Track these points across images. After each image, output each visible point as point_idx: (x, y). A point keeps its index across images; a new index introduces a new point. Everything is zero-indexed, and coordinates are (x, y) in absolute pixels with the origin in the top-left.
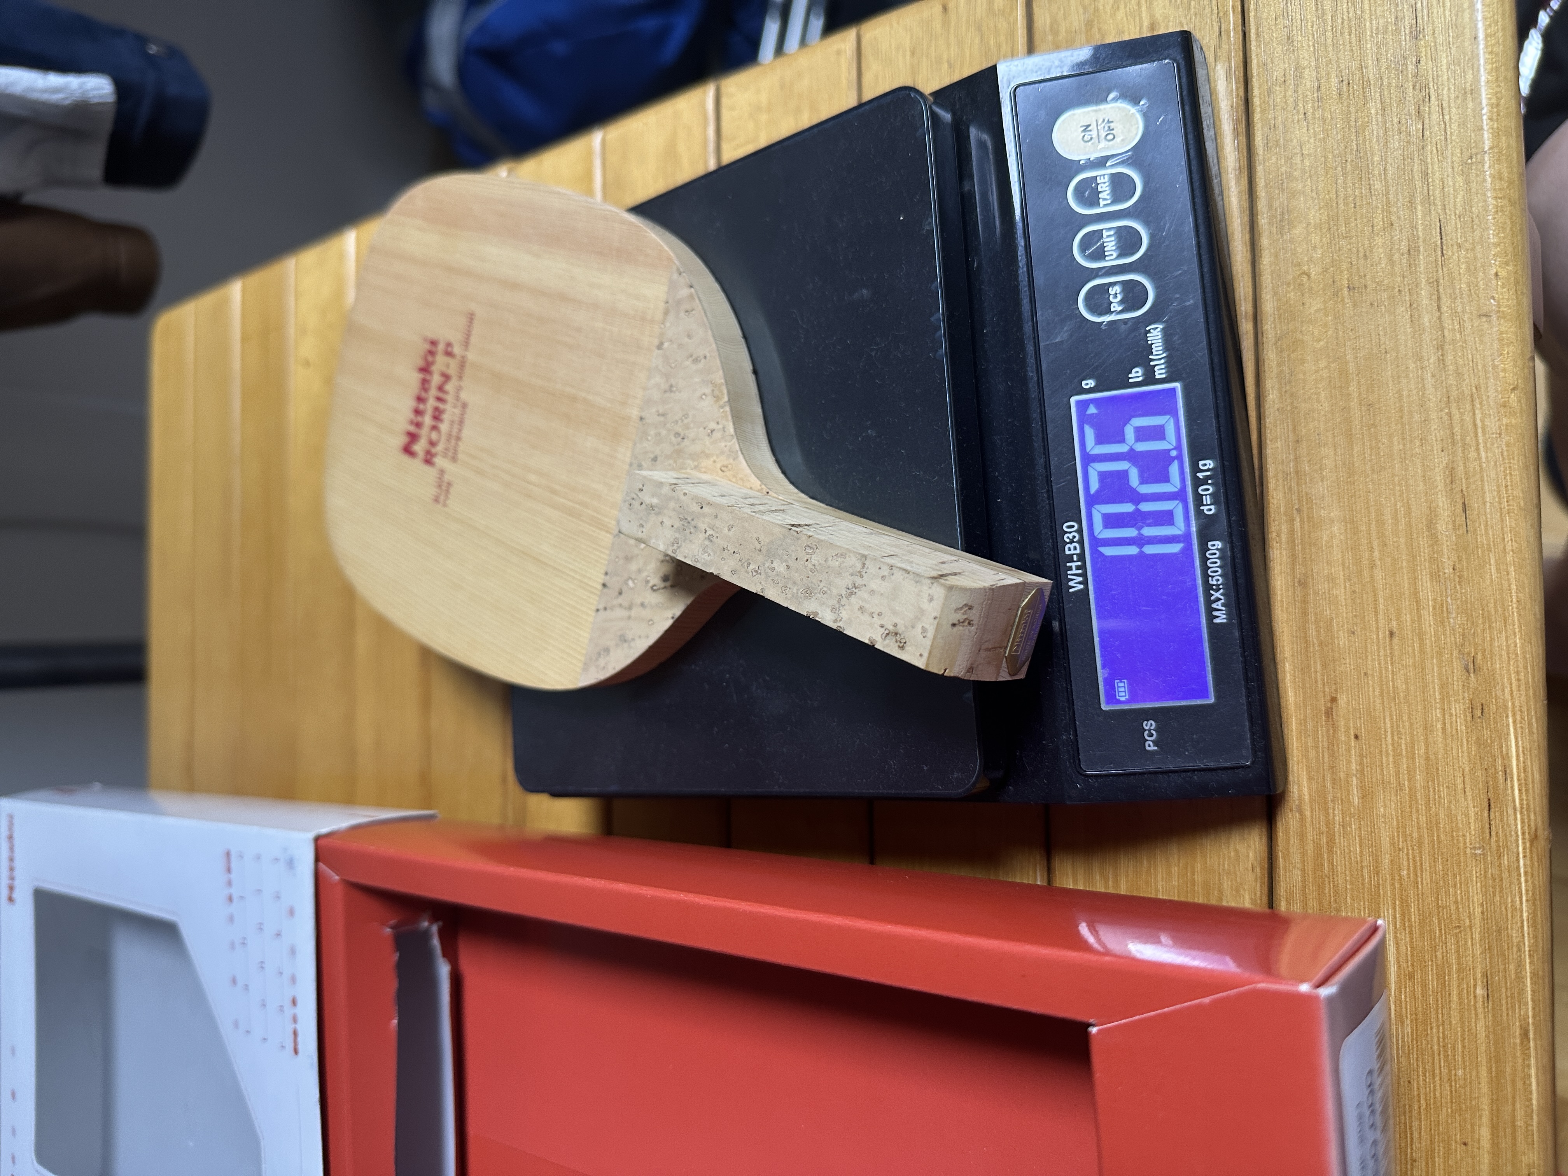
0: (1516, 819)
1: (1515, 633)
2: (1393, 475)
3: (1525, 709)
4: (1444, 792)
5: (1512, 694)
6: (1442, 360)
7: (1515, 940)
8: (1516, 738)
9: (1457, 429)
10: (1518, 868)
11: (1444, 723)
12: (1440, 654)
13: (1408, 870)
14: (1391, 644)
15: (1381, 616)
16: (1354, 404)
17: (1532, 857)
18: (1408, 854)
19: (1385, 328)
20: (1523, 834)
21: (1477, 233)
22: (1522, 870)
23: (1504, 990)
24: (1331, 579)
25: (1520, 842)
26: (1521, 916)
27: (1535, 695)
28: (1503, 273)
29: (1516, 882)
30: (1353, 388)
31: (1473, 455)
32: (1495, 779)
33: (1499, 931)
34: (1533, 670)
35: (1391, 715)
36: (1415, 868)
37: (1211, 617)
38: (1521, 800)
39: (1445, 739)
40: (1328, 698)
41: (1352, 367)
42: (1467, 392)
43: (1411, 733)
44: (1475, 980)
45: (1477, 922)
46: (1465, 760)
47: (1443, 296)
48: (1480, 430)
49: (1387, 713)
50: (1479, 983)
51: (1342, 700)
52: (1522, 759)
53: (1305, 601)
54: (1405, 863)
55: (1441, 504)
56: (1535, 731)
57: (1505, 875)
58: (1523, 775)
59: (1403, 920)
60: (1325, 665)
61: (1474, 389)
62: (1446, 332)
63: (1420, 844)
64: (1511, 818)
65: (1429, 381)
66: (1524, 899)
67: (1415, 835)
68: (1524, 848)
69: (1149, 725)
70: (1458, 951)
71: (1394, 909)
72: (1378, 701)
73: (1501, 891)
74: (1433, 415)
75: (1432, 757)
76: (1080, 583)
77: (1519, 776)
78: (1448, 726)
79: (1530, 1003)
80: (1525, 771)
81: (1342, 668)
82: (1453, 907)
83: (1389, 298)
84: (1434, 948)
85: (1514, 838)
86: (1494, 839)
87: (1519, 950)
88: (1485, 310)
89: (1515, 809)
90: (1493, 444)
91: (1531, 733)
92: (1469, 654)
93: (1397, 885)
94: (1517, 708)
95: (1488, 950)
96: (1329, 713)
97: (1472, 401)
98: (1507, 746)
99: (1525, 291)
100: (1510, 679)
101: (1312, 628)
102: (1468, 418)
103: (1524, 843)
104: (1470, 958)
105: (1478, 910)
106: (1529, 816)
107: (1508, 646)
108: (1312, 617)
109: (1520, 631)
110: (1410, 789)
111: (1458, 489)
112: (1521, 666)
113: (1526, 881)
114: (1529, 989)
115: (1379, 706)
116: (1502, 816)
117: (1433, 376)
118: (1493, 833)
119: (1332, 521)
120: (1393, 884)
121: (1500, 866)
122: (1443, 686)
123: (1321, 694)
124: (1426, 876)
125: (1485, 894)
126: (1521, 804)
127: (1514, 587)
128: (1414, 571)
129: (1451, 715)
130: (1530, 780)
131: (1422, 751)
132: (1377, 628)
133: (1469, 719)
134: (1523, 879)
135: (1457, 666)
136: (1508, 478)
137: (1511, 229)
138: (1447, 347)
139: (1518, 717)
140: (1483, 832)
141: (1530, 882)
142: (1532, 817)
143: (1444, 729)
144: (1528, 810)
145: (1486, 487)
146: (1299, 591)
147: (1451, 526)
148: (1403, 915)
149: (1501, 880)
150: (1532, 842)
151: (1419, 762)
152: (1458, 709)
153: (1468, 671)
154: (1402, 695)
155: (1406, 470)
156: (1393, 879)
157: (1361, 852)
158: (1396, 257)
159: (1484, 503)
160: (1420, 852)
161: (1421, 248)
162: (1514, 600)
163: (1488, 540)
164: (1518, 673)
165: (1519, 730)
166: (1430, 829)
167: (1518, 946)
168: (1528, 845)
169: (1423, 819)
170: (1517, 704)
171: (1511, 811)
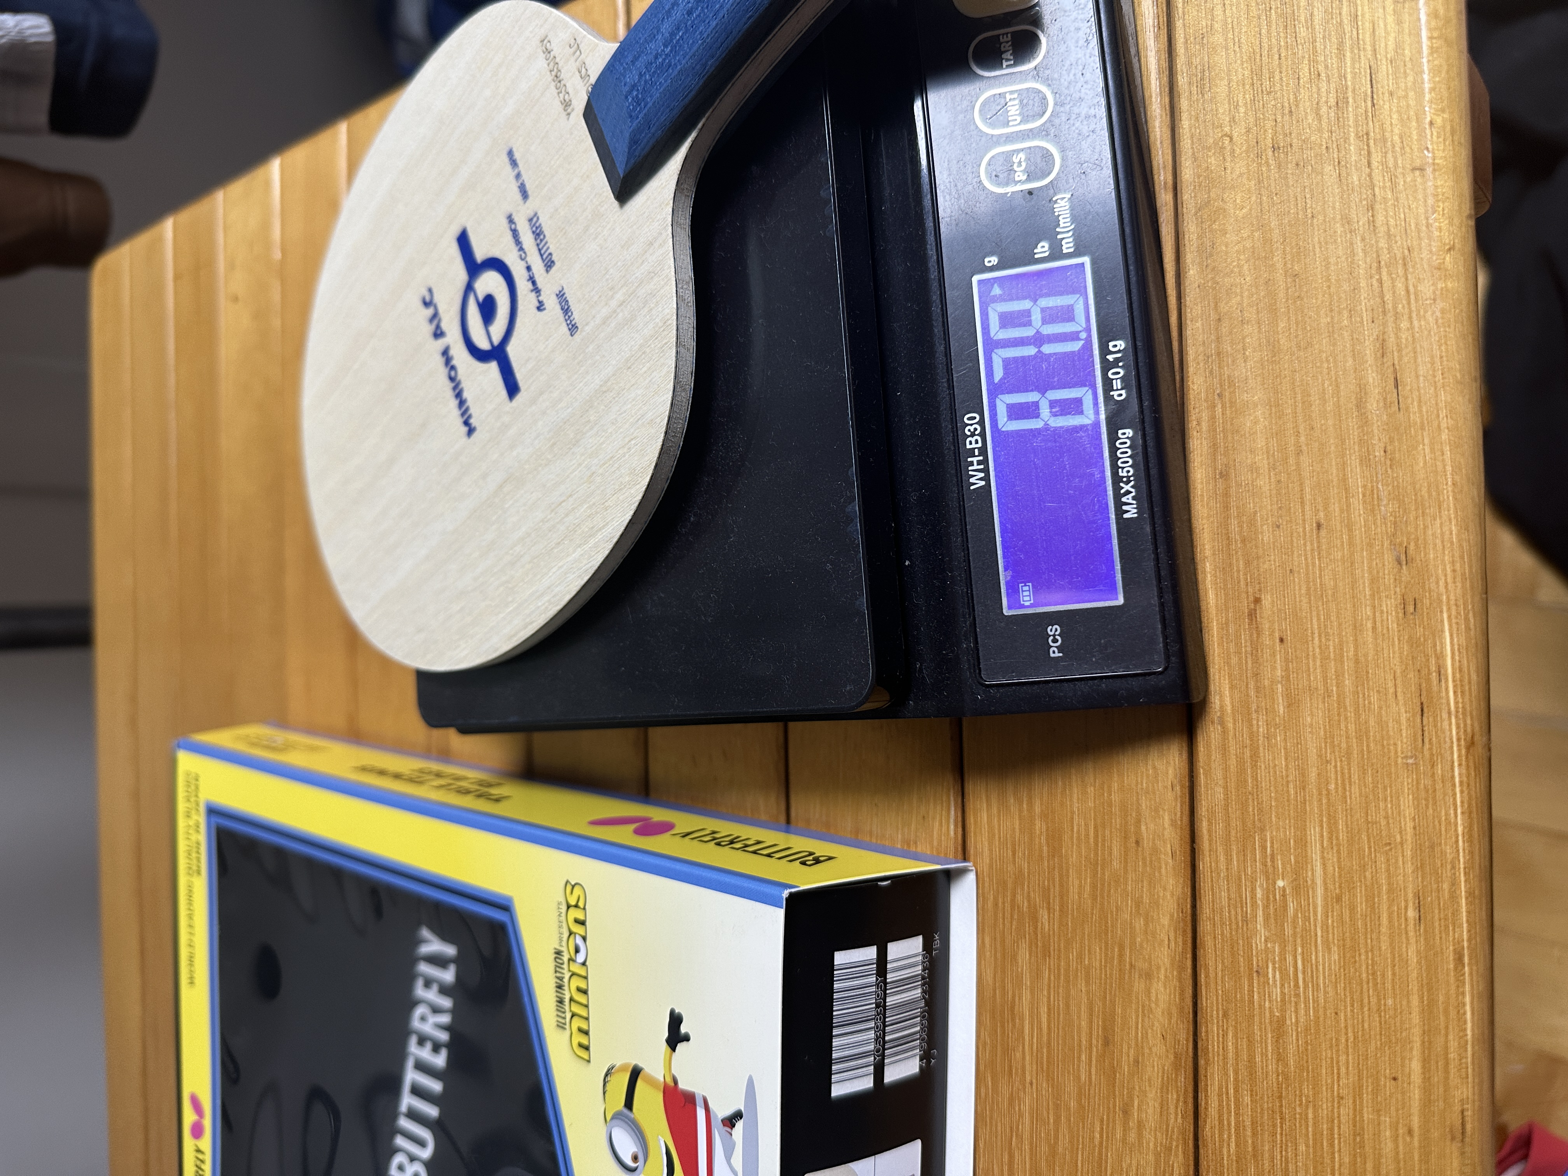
0: (1450, 724)
1: (1450, 520)
2: (1321, 351)
3: (1461, 602)
4: (1374, 698)
5: (1446, 587)
6: (1372, 222)
7: (1449, 857)
8: (1451, 636)
9: (1388, 297)
10: (1453, 777)
11: (1375, 622)
12: (1370, 545)
13: (1336, 784)
14: (1318, 537)
15: (1307, 508)
16: (1279, 275)
17: (1468, 766)
18: (1336, 767)
19: (1311, 190)
20: (1459, 740)
21: (1410, 78)
22: (1457, 780)
23: (1436, 911)
24: (1254, 469)
25: (1455, 748)
26: (1456, 830)
27: (1472, 588)
28: (1439, 121)
29: (1450, 793)
30: (1277, 258)
31: (1404, 325)
32: (1428, 680)
33: (1432, 847)
34: (1470, 560)
35: (1318, 615)
36: (1343, 781)
37: (1120, 512)
38: (1456, 703)
39: (1376, 639)
40: (1251, 599)
41: (1276, 235)
42: (1399, 255)
43: (1340, 635)
44: (1406, 901)
45: (1409, 838)
46: (1397, 661)
47: (1373, 150)
48: (1412, 297)
49: (1314, 613)
50: (1411, 904)
51: (1267, 600)
52: (1457, 658)
53: (1226, 495)
54: (1333, 776)
55: (1371, 380)
56: (1472, 626)
57: (1439, 786)
58: (1458, 675)
59: (1330, 838)
60: (1248, 563)
61: (1406, 252)
62: (1377, 190)
63: (1349, 754)
64: (1446, 723)
65: (1359, 246)
66: (1459, 811)
67: (1344, 745)
68: (1459, 756)
69: (1054, 630)
70: (1388, 870)
71: (1322, 826)
72: (1305, 600)
73: (1435, 803)
74: (1363, 284)
75: (1362, 659)
76: (981, 479)
77: (1454, 677)
78: (1378, 624)
79: (1465, 925)
80: (1460, 671)
81: (1266, 566)
82: (1383, 822)
83: (1316, 156)
84: (1363, 868)
85: (1448, 745)
86: (1427, 746)
87: (1453, 868)
88: (1418, 163)
89: (1449, 713)
90: (1426, 312)
91: (1468, 628)
92: (1401, 544)
93: (1324, 801)
94: (1452, 602)
95: (1420, 868)
96: (1252, 615)
97: (1405, 265)
98: (1441, 644)
99: (1463, 141)
100: (1444, 570)
101: (1234, 524)
102: (1400, 285)
103: (1459, 750)
104: (1401, 878)
105: (1410, 825)
106: (1465, 721)
107: (1442, 534)
108: (1233, 511)
109: (1456, 517)
110: (1339, 696)
111: (1390, 363)
112: (1457, 554)
113: (1462, 792)
114: (1464, 909)
115: (1305, 605)
116: (1435, 721)
117: (1363, 240)
118: (1426, 740)
119: (1256, 405)
120: (1320, 800)
121: (1433, 775)
122: (1373, 581)
123: (1244, 595)
124: (1355, 790)
125: (1417, 807)
126: (1457, 708)
127: (1449, 468)
128: (1343, 456)
129: (1382, 612)
130: (1466, 681)
131: (1351, 653)
132: (1304, 520)
133: (1401, 615)
134: (1458, 790)
135: (1389, 558)
136: (1443, 348)
137: (1448, 72)
138: (1377, 206)
139: (1454, 613)
140: (1415, 740)
141: (1466, 792)
142: (1469, 722)
143: (1374, 628)
144: (1464, 714)
145: (1419, 360)
146: (1221, 484)
147: (1381, 404)
148: (1330, 833)
149: (1435, 791)
150: (1468, 749)
151: (1349, 665)
152: (1390, 605)
153: (1400, 563)
154: (1330, 592)
155: (1334, 345)
156: (1320, 794)
157: (1287, 766)
158: (1324, 109)
159: (1417, 377)
160: (1349, 764)
161: (1351, 100)
162: (1450, 483)
163: (1422, 417)
164: (1453, 563)
165: (1454, 626)
166: (1359, 738)
167: (1452, 862)
168: (1463, 752)
169: (1352, 727)
170: (1452, 597)
171: (1445, 715)
